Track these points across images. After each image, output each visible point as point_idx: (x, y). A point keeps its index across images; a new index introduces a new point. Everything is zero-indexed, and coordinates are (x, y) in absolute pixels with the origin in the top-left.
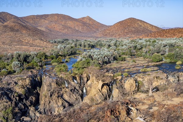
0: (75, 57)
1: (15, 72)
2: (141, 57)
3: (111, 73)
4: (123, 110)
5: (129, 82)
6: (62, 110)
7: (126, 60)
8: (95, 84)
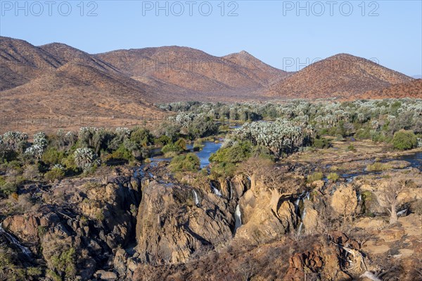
0: (215, 139)
1: (80, 171)
2: (367, 138)
3: (299, 174)
5: (342, 194)
6: (186, 256)
7: (332, 147)
8: (264, 197)
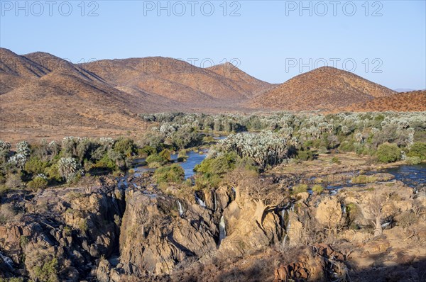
0: (199, 150)
3: (283, 186)
4: (315, 268)
5: (327, 206)
6: (170, 267)
7: (316, 159)
8: (249, 208)
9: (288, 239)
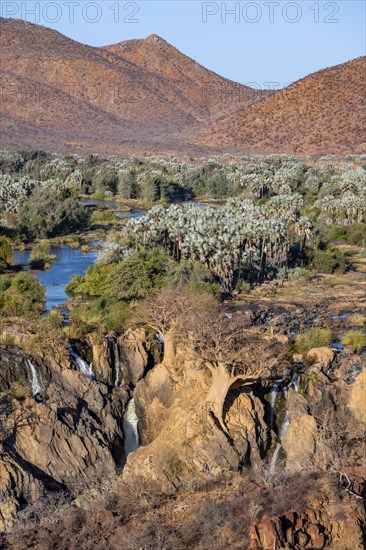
0: (82, 242)
3: (276, 332)
4: (342, 523)
6: (7, 517)
7: (354, 270)
8: (193, 382)
9: (282, 455)
